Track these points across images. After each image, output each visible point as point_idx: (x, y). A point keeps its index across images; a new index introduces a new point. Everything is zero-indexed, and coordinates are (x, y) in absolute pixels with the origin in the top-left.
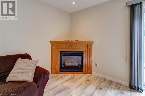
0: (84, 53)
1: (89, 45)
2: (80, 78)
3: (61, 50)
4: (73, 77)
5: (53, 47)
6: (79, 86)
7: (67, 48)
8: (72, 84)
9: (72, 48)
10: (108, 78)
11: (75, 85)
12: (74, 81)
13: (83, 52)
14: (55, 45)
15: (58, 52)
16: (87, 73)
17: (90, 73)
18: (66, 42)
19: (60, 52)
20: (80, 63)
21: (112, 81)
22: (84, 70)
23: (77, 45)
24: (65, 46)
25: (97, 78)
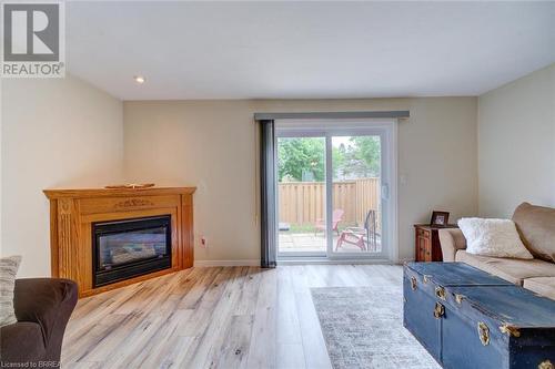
0: (174, 218)
1: (185, 198)
2: (166, 284)
3: (94, 216)
4: (145, 289)
5: (62, 212)
6: (166, 300)
7: (119, 208)
8: (146, 302)
9: (137, 207)
10: (229, 263)
11: (156, 301)
12: (150, 295)
13: (170, 215)
14: (70, 203)
15: (83, 225)
16: (183, 268)
17: (190, 265)
18: (116, 193)
19: (93, 224)
20: (164, 246)
21: (234, 267)
22: (173, 262)
23: (150, 199)
24: (110, 203)
25: (206, 270)
